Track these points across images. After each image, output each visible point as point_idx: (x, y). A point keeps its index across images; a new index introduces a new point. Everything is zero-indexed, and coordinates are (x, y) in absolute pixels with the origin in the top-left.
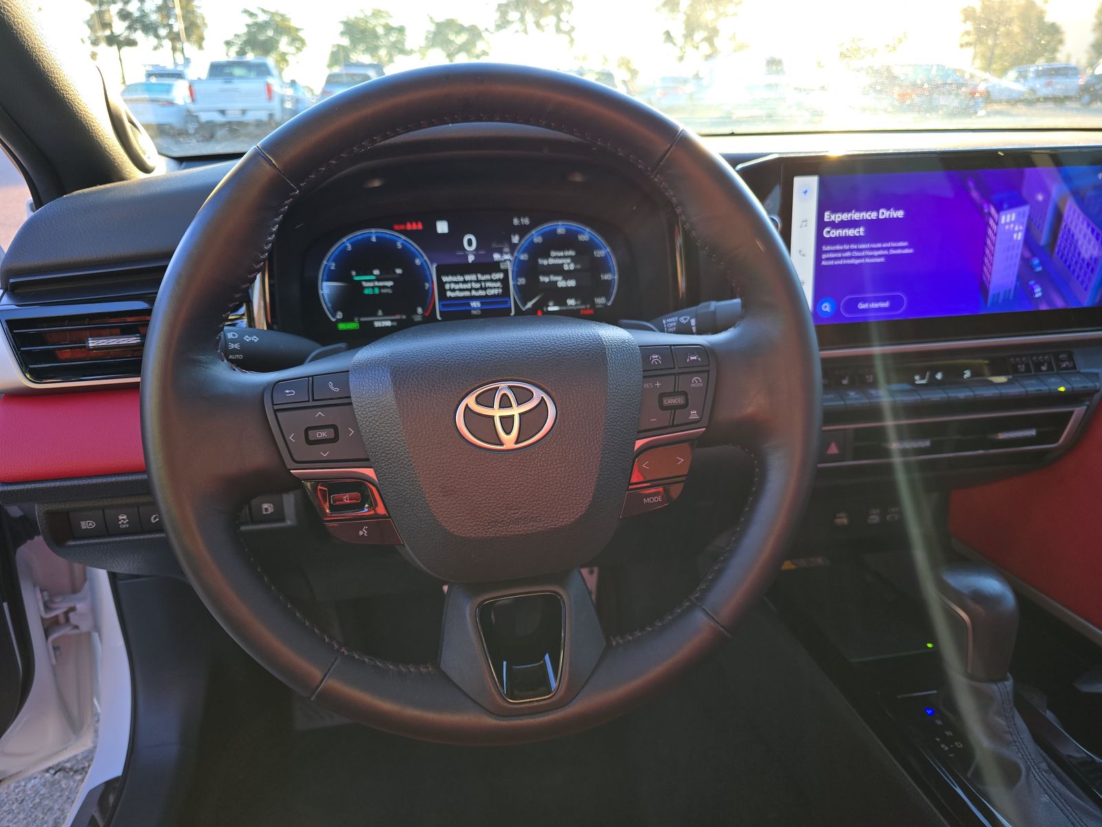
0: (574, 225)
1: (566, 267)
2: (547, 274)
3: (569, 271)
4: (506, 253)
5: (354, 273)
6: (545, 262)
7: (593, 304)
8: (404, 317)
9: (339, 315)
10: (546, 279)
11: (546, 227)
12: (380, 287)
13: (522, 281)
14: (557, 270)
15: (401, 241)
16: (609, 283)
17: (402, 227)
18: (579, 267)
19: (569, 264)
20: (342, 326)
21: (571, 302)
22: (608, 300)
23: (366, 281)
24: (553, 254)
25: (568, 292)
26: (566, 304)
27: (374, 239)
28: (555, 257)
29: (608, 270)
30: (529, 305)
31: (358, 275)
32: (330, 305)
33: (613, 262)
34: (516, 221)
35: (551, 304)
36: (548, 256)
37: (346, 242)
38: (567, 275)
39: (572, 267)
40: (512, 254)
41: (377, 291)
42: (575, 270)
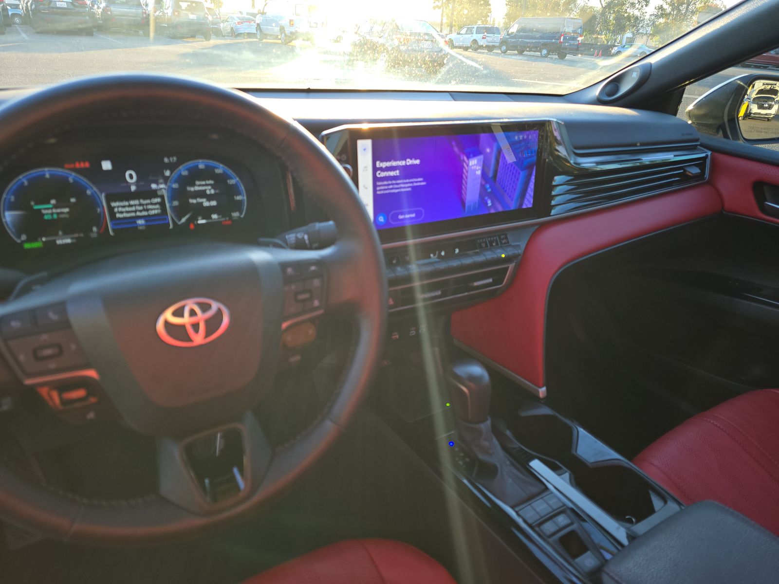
0: (212, 163)
1: (208, 192)
2: (195, 197)
3: (211, 195)
4: (161, 183)
5: (32, 203)
6: (192, 189)
7: (231, 217)
8: (82, 235)
9: (24, 237)
10: (194, 201)
11: (191, 164)
12: (58, 214)
13: (176, 203)
14: (202, 194)
15: (72, 177)
16: (241, 202)
17: (72, 166)
18: (217, 191)
19: (210, 190)
20: (27, 246)
21: (215, 216)
22: (241, 214)
23: (45, 209)
24: (198, 183)
25: (212, 210)
26: (211, 218)
27: (47, 176)
28: (200, 185)
29: (239, 193)
30: (184, 220)
31: (37, 204)
32: (13, 230)
33: (242, 188)
34: (166, 160)
35: (200, 218)
36: (194, 185)
37: (23, 179)
38: (210, 198)
39: (213, 192)
40: (166, 183)
41: (55, 216)
42: (215, 194)
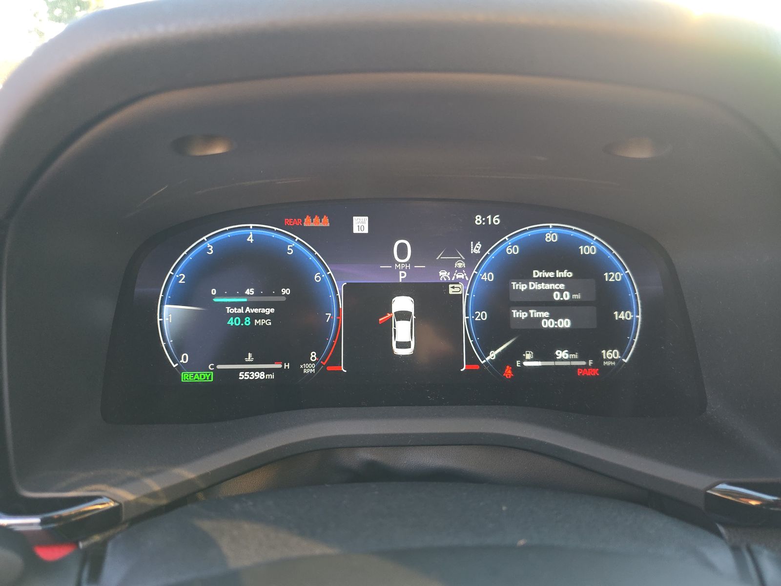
0: (573, 231)
1: (557, 297)
2: (525, 305)
3: (562, 303)
4: (460, 270)
5: (214, 292)
6: (523, 287)
7: (599, 359)
8: (287, 366)
9: (185, 358)
10: (523, 315)
11: (529, 232)
12: (254, 316)
13: (483, 316)
14: (544, 301)
15: (293, 244)
16: (626, 325)
17: (298, 222)
18: (577, 296)
19: (562, 292)
20: (186, 377)
21: (562, 354)
22: (624, 354)
23: (233, 305)
24: (537, 274)
25: (559, 338)
26: (554, 358)
27: (250, 239)
28: (540, 280)
29: (626, 307)
30: (493, 355)
31: (218, 295)
32: (170, 342)
33: (635, 294)
34: (478, 220)
35: (528, 356)
36: (527, 277)
37: (208, 243)
38: (557, 309)
39: (567, 296)
40: (468, 269)
41: (248, 322)
42: (571, 303)
